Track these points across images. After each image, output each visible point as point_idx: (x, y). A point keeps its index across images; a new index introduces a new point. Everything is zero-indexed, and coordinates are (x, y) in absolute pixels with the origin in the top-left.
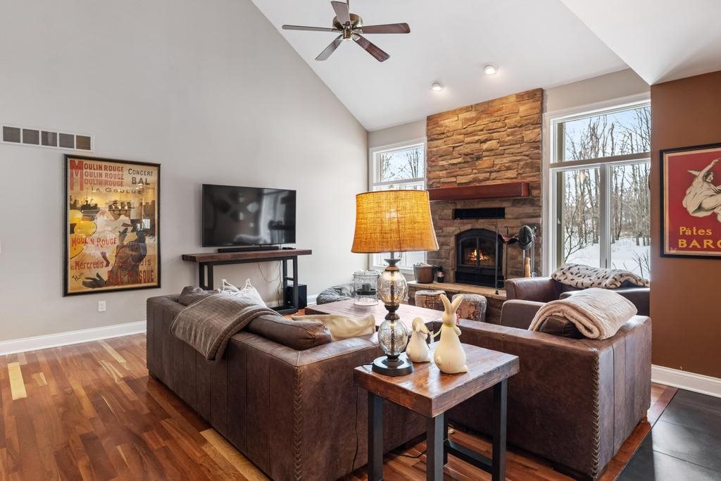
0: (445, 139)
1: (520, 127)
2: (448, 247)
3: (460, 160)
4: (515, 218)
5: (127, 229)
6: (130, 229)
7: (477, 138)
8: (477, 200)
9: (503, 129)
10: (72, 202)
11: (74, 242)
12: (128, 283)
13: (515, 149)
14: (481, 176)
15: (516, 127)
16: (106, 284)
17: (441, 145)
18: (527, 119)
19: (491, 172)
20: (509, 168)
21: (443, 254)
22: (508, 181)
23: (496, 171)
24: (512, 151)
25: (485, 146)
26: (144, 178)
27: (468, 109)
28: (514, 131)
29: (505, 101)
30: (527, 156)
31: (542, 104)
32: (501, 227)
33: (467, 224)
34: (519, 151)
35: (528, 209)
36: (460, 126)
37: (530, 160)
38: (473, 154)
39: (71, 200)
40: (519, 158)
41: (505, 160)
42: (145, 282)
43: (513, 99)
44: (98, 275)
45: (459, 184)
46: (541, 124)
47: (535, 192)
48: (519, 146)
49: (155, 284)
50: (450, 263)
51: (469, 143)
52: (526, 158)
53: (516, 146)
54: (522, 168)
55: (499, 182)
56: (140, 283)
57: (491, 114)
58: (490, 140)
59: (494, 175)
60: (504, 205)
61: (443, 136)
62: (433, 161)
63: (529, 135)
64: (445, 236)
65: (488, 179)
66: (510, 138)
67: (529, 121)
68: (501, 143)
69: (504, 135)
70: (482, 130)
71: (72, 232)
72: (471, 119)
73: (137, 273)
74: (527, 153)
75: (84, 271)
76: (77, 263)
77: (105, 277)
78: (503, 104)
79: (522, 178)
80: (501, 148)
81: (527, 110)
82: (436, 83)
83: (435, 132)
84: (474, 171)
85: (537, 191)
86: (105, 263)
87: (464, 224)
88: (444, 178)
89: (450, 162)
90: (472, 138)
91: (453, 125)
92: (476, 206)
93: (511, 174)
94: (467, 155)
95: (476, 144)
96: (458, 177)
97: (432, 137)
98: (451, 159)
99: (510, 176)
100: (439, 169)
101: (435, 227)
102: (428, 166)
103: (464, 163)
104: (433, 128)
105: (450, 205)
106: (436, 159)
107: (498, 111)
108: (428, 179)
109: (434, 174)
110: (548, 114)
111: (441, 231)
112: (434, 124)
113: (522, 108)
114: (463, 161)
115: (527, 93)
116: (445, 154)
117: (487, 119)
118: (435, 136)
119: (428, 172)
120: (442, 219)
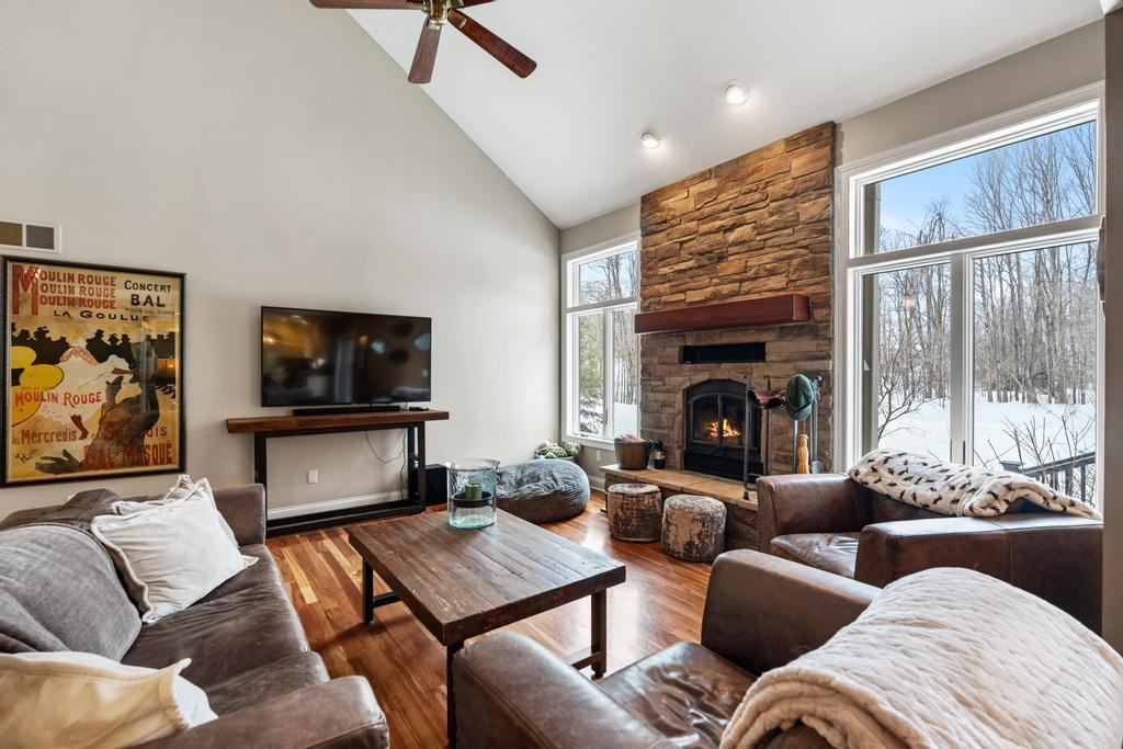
0: (668, 231)
1: (792, 197)
2: (672, 410)
3: (691, 264)
4: (784, 361)
5: (121, 378)
6: (128, 378)
7: (718, 223)
8: (719, 331)
9: (762, 204)
10: (16, 334)
11: (19, 398)
12: (124, 466)
13: (784, 237)
14: (726, 289)
15: (784, 197)
16: (81, 466)
17: (663, 241)
18: (805, 182)
19: (741, 281)
20: (772, 273)
21: (666, 421)
22: (770, 295)
23: (749, 279)
24: (778, 240)
25: (732, 237)
26: (154, 295)
27: (704, 176)
28: (782, 206)
29: (765, 154)
30: (806, 247)
31: (833, 150)
32: (758, 379)
33: (702, 371)
34: (791, 239)
35: (807, 345)
36: (691, 207)
37: (811, 255)
38: (711, 252)
39: (13, 329)
40: (790, 252)
41: (766, 259)
42: (156, 464)
43: (781, 149)
44: (66, 453)
45: (690, 303)
46: (831, 186)
47: (819, 314)
48: (790, 231)
49: (176, 466)
50: (676, 437)
51: (705, 234)
52: (803, 251)
53: (785, 231)
54: (796, 270)
55: (756, 297)
56: (147, 464)
57: (742, 180)
58: (741, 225)
59: (747, 286)
60: (763, 337)
61: (665, 226)
62: (650, 269)
63: (810, 209)
64: (667, 391)
65: (737, 293)
66: (774, 218)
67: (808, 184)
68: (759, 228)
69: (763, 215)
70: (726, 210)
71: (16, 382)
72: (710, 193)
73: (141, 449)
74: (805, 243)
75: (36, 446)
76: (25, 434)
77: (79, 457)
78: (762, 159)
80: (758, 238)
81: (805, 165)
82: (647, 133)
83: (654, 220)
84: (714, 281)
85: (825, 312)
86: (79, 433)
87: (696, 371)
88: (667, 294)
89: (677, 268)
90: (710, 225)
91: (680, 206)
92: (717, 341)
93: (776, 282)
94: (701, 254)
95: (717, 235)
96: (688, 293)
97: (649, 229)
98: (677, 263)
99: (773, 286)
100: (658, 281)
101: (652, 376)
102: (643, 276)
103: (697, 268)
104: (649, 215)
105: (674, 339)
106: (655, 264)
107: (754, 173)
108: (643, 299)
109: (651, 289)
110: (843, 167)
111: (661, 383)
112: (652, 208)
113: (797, 163)
114: (696, 265)
115: (805, 133)
116: (668, 254)
117: (734, 190)
118: (653, 228)
119: (642, 286)
120: (664, 363)
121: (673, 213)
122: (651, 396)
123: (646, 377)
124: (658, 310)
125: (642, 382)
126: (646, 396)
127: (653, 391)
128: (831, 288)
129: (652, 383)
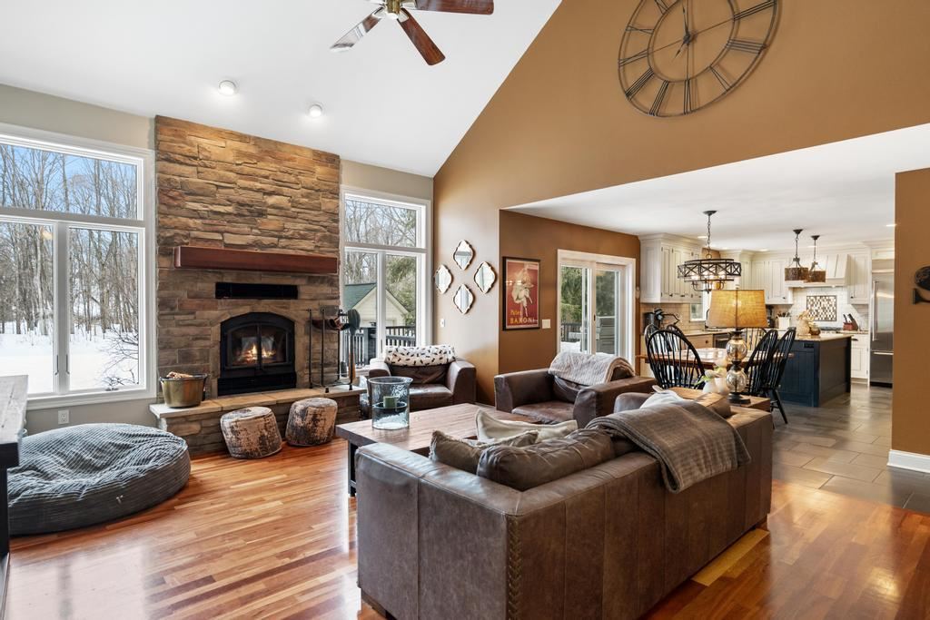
0: (200, 169)
1: (317, 191)
2: (208, 343)
3: (230, 209)
4: (312, 300)
7: (259, 185)
8: (258, 273)
9: (295, 186)
13: (312, 215)
14: (267, 240)
15: (312, 189)
17: (189, 174)
18: (325, 185)
19: (280, 237)
20: (303, 238)
21: (198, 354)
22: (303, 253)
23: (286, 238)
24: (308, 216)
25: (271, 200)
27: (243, 138)
28: (310, 193)
29: (298, 151)
30: (325, 227)
31: (339, 173)
32: (298, 310)
33: (243, 305)
34: (316, 219)
35: (326, 289)
36: (229, 158)
37: (327, 233)
38: (251, 206)
40: (316, 227)
41: (299, 226)
43: (309, 155)
45: (226, 245)
46: (338, 195)
48: (316, 213)
50: (211, 367)
51: (245, 188)
52: (323, 229)
53: (313, 212)
54: (320, 240)
55: (291, 252)
57: (279, 160)
58: (278, 194)
59: (283, 242)
60: (297, 282)
61: (195, 162)
62: (173, 198)
64: (200, 325)
65: (275, 246)
66: (306, 200)
67: (327, 188)
68: (294, 204)
69: (298, 193)
70: (267, 177)
72: (250, 156)
74: (325, 224)
78: (295, 153)
79: (321, 252)
80: (293, 209)
81: (325, 174)
82: (234, 83)
83: (178, 150)
84: (254, 230)
87: (238, 306)
88: (198, 230)
89: (211, 208)
90: (252, 183)
91: (217, 152)
92: (258, 282)
93: (306, 244)
94: (242, 205)
95: (256, 193)
96: (225, 234)
97: (172, 155)
98: (212, 204)
99: (305, 247)
100: (186, 214)
101: (177, 310)
102: (161, 203)
103: (235, 215)
104: (172, 141)
105: (210, 275)
106: (180, 195)
107: (289, 160)
108: (161, 227)
109: (176, 220)
110: (343, 186)
111: (191, 317)
112: (174, 136)
113: (319, 170)
114: (235, 212)
115: (325, 154)
116: (200, 192)
117: (273, 165)
118: (177, 157)
119: (159, 212)
120: (196, 297)
121: (206, 154)
122: (175, 330)
123: (167, 311)
124: (187, 244)
125: (160, 317)
126: (168, 332)
127: (178, 325)
128: (339, 256)
129: (177, 317)
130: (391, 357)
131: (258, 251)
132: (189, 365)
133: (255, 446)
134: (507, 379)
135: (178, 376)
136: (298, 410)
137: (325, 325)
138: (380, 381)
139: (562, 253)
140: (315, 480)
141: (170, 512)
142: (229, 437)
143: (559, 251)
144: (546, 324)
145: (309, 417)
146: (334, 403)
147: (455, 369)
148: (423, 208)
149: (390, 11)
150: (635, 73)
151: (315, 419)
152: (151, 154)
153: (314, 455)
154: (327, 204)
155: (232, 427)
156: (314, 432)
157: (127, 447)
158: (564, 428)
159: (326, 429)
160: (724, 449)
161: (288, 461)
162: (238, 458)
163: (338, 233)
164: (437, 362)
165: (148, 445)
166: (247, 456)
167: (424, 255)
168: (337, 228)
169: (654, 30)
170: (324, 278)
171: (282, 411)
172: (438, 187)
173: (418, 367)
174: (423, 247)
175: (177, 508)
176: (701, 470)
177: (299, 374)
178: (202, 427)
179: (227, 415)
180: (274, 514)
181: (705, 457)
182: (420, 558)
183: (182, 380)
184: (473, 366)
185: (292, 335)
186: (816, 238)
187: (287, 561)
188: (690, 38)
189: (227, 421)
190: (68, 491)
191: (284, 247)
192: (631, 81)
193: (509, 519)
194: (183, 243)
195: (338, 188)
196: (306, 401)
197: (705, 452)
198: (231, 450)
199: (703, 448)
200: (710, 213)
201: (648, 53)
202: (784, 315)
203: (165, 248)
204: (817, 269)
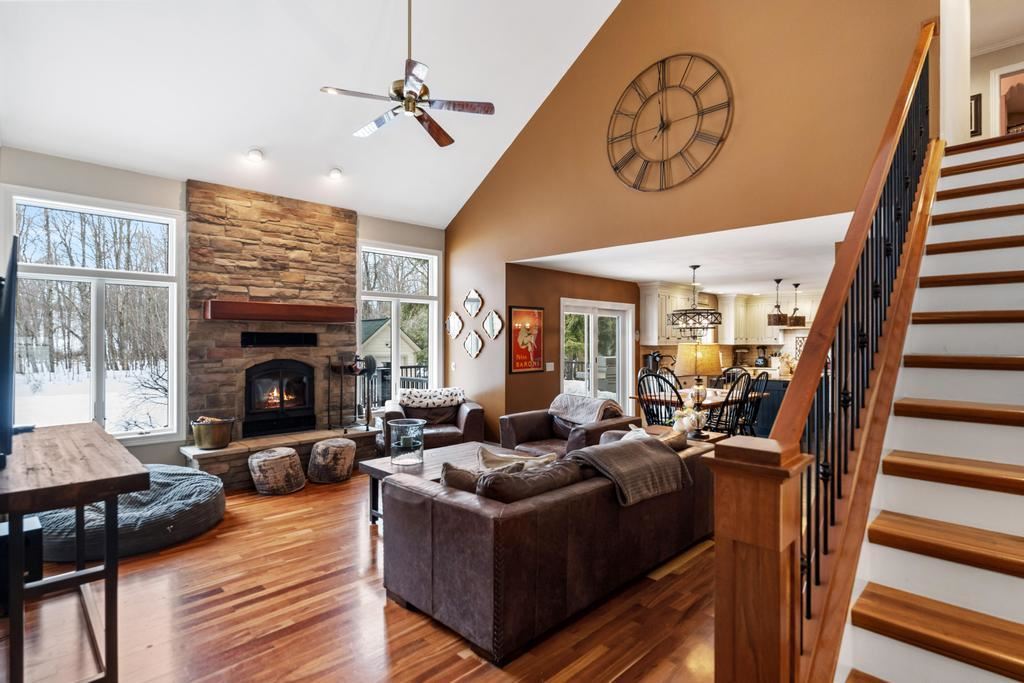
0: (228, 228)
1: (336, 245)
2: (233, 389)
3: (255, 264)
4: (331, 346)
7: (282, 241)
8: (280, 322)
9: (315, 241)
13: (331, 267)
14: (289, 292)
15: (331, 243)
17: (218, 234)
18: (343, 239)
19: (301, 289)
20: (323, 289)
21: (224, 399)
22: (322, 304)
23: (308, 289)
24: (326, 269)
25: (293, 255)
27: (266, 198)
28: (330, 248)
29: (318, 209)
30: (343, 278)
31: (355, 227)
32: (316, 357)
33: (266, 353)
34: (335, 271)
35: (344, 337)
36: (255, 217)
37: (345, 284)
38: (275, 261)
40: (335, 279)
41: (319, 278)
43: (328, 212)
45: (252, 298)
46: (354, 248)
48: (334, 265)
50: (237, 411)
51: (269, 244)
52: (341, 280)
53: (332, 265)
54: (338, 291)
55: (311, 303)
57: (300, 218)
58: (300, 249)
59: (304, 293)
60: (317, 330)
61: (223, 222)
62: (203, 255)
64: (226, 372)
65: (297, 297)
66: (325, 254)
67: (345, 242)
68: (315, 257)
69: (318, 247)
70: (289, 234)
72: (274, 214)
74: (343, 276)
78: (316, 211)
79: (339, 302)
80: (313, 263)
81: (343, 229)
83: (207, 210)
84: (278, 284)
87: (261, 353)
88: (225, 284)
89: (238, 263)
90: (275, 240)
91: (243, 211)
92: (280, 331)
93: (324, 295)
94: (266, 260)
95: (279, 249)
96: (251, 287)
97: (202, 216)
98: (239, 259)
99: (324, 298)
100: (214, 270)
101: (205, 358)
102: (192, 260)
103: (260, 269)
104: (202, 203)
105: (236, 326)
106: (210, 252)
107: (309, 217)
108: (191, 282)
109: (204, 275)
110: (359, 240)
111: (219, 365)
112: (204, 197)
113: (337, 225)
114: (260, 267)
115: (343, 210)
116: (228, 249)
117: (295, 222)
118: (207, 217)
119: (190, 269)
120: (223, 346)
121: (234, 214)
122: (204, 377)
123: (197, 360)
124: (215, 297)
125: (190, 366)
126: (197, 379)
127: (206, 372)
128: (355, 304)
129: (206, 365)
130: (405, 399)
131: (281, 303)
132: (216, 409)
133: (282, 483)
134: (511, 419)
135: (208, 420)
136: (319, 450)
137: (343, 370)
138: (397, 423)
139: (565, 301)
140: (339, 511)
141: (212, 540)
142: (256, 475)
143: (562, 299)
144: (550, 367)
145: (330, 457)
146: (353, 443)
147: (466, 409)
148: (436, 258)
149: (407, 109)
150: (621, 151)
151: (336, 458)
152: (183, 215)
153: (335, 491)
154: (345, 256)
155: (260, 467)
156: (335, 469)
157: (168, 485)
158: (546, 459)
159: (346, 467)
160: (670, 474)
161: (311, 497)
162: (266, 495)
163: (355, 284)
164: (448, 403)
165: (187, 483)
166: (274, 493)
167: (436, 302)
168: (354, 279)
169: (637, 116)
170: (342, 326)
171: (305, 450)
172: (449, 238)
173: (431, 409)
174: (435, 295)
175: (219, 536)
176: (649, 489)
177: (318, 416)
178: (231, 467)
179: (255, 455)
180: (307, 539)
181: (653, 480)
182: (433, 556)
183: (212, 423)
184: (481, 408)
185: (312, 379)
186: (796, 286)
187: (323, 573)
188: (665, 126)
189: (255, 461)
190: (126, 522)
191: (304, 298)
192: (618, 157)
193: (496, 520)
194: (211, 297)
195: (356, 242)
196: (327, 441)
197: (652, 476)
198: (258, 487)
199: (651, 473)
200: (695, 267)
201: (631, 135)
202: (776, 355)
203: (195, 301)
204: (798, 314)
